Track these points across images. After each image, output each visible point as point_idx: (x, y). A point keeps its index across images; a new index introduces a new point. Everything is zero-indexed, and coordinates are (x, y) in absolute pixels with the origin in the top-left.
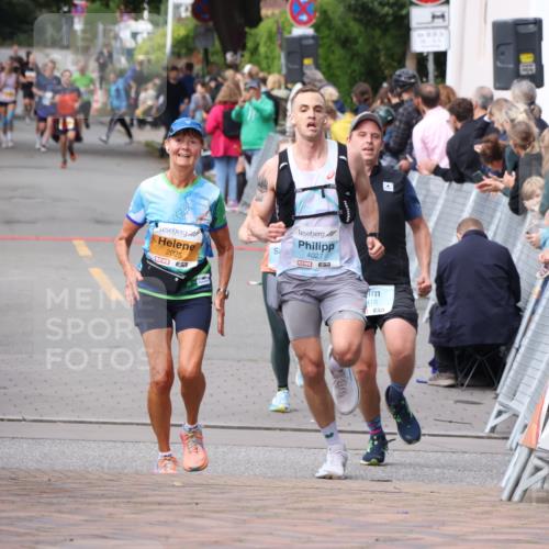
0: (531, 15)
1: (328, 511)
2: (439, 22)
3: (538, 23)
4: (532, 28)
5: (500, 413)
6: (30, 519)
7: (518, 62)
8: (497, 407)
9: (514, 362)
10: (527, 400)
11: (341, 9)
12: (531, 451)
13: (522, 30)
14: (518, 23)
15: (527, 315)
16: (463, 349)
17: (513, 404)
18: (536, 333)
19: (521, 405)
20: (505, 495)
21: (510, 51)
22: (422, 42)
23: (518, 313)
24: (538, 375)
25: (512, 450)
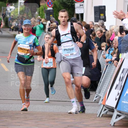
0: (103, 5)
2: (81, 6)
3: (105, 7)
4: (103, 8)
5: (97, 97)
7: (100, 16)
8: (96, 95)
9: (100, 85)
10: (103, 94)
11: (59, 3)
12: (104, 105)
13: (101, 8)
15: (103, 74)
17: (100, 95)
19: (101, 95)
20: (98, 116)
21: (98, 13)
22: (78, 11)
24: (105, 88)
25: (100, 105)
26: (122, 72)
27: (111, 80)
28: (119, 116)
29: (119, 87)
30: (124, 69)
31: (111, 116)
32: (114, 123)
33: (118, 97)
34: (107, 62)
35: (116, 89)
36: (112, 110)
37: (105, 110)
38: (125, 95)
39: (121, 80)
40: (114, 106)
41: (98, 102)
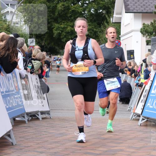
0: (132, 49)
1: (104, 122)
3: (133, 50)
4: (133, 51)
5: (129, 108)
6: (61, 124)
7: (131, 56)
8: (129, 107)
9: (131, 100)
10: (133, 106)
12: (134, 113)
14: (130, 51)
16: (124, 98)
17: (131, 106)
18: (134, 96)
19: (132, 106)
20: (130, 119)
21: (129, 55)
23: (132, 93)
24: (135, 102)
25: (131, 113)
26: (145, 92)
27: (138, 97)
28: (144, 119)
29: (143, 101)
30: (146, 90)
31: (138, 120)
32: (141, 124)
33: (142, 108)
35: (141, 102)
36: (139, 116)
38: (147, 106)
39: (144, 96)
40: (140, 113)
41: (130, 111)
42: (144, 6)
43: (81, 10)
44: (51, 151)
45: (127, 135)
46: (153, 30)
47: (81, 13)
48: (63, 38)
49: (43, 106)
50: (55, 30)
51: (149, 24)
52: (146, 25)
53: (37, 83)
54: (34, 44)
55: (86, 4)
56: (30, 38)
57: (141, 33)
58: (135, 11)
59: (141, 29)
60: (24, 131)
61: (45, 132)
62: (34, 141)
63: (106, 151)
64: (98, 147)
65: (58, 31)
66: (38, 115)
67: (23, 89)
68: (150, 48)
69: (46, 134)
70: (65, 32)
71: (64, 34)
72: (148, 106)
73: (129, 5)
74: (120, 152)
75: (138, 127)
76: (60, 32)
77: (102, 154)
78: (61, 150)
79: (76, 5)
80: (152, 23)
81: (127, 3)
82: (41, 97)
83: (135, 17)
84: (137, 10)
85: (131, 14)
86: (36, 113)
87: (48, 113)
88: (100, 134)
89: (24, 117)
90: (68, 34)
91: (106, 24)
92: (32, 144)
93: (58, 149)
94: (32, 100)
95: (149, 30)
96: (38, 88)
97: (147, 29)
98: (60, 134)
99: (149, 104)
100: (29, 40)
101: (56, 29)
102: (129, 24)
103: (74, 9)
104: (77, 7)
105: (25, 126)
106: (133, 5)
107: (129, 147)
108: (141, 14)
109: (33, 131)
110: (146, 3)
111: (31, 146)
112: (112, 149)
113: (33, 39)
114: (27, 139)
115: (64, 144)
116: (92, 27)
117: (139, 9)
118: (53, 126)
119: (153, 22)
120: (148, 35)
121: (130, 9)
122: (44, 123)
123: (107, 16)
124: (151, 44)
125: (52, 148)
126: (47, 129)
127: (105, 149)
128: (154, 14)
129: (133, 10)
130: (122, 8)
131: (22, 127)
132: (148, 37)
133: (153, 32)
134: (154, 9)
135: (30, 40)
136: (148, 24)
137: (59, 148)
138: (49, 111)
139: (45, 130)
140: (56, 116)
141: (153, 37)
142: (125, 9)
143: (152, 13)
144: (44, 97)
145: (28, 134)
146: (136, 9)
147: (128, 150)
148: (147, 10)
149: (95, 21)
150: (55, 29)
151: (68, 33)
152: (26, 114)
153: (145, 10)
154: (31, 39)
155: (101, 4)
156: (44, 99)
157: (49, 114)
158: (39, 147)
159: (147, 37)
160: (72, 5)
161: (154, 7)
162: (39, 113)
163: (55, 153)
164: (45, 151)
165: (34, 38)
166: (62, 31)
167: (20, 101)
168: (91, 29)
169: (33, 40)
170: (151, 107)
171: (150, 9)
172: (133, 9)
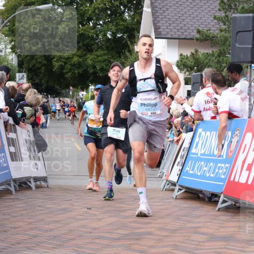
5: (160, 173)
6: (63, 195)
8: (160, 171)
9: (163, 162)
10: (166, 170)
12: (167, 180)
15: (166, 152)
17: (163, 171)
18: (168, 156)
19: (165, 171)
20: (162, 190)
24: (168, 165)
25: (163, 180)
26: (183, 150)
27: (173, 157)
28: (181, 190)
29: (180, 164)
30: (184, 148)
31: (173, 190)
32: (176, 196)
33: (179, 173)
34: (170, 141)
35: (177, 165)
36: (174, 185)
37: (168, 184)
38: (185, 171)
39: (182, 157)
40: (176, 181)
41: (162, 178)
42: (182, 29)
43: (93, 33)
44: (49, 234)
45: (158, 212)
46: (195, 63)
47: (92, 37)
48: (67, 73)
49: (37, 169)
50: (55, 61)
51: (189, 55)
52: (184, 56)
53: (29, 136)
54: (25, 80)
55: (100, 24)
56: (19, 72)
57: (177, 68)
58: (169, 36)
59: (178, 62)
60: (10, 205)
61: (40, 206)
62: (23, 219)
63: (127, 235)
64: (116, 229)
65: (60, 63)
66: (30, 182)
67: (9, 145)
68: (190, 89)
69: (42, 210)
70: (70, 65)
71: (69, 67)
72: (187, 170)
73: (161, 27)
74: (147, 237)
75: (172, 200)
76: (63, 64)
77: (122, 239)
78: (63, 232)
79: (86, 26)
80: (193, 54)
81: (158, 24)
82: (34, 157)
83: (169, 44)
84: (172, 35)
85: (164, 40)
86: (27, 180)
87: (44, 179)
88: (119, 210)
89: (10, 185)
90: (73, 67)
91: (128, 54)
92: (20, 224)
93: (60, 231)
94: (22, 161)
95: (189, 63)
96: (31, 144)
97: (185, 62)
98: (62, 210)
99: (187, 169)
100: (17, 75)
101: (57, 60)
102: (161, 54)
103: (82, 31)
104: (87, 29)
105: (11, 199)
106: (166, 27)
107: (160, 229)
108: (177, 40)
109: (22, 206)
110: (185, 25)
111: (20, 227)
112: (137, 231)
113: (23, 74)
114: (14, 217)
115: (67, 224)
116: (109, 58)
117: (174, 33)
118: (51, 198)
119: (193, 52)
120: (188, 71)
121: (162, 33)
122: (38, 194)
123: (129, 43)
124: (192, 84)
125: (51, 230)
126: (42, 202)
127: (126, 232)
128: (195, 40)
129: (166, 35)
130: (151, 32)
131: (7, 199)
132: (187, 73)
133: (194, 67)
134: (196, 33)
135: (19, 75)
136: (187, 55)
137: (61, 229)
138: (46, 177)
139: (41, 204)
140: (55, 184)
141: (194, 73)
142: (155, 34)
143: (193, 39)
144: (39, 157)
145: (16, 210)
146: (170, 33)
147: (158, 233)
148: (187, 35)
149: (113, 49)
150: (55, 59)
151: (74, 65)
152: (13, 181)
153: (182, 34)
154: (21, 74)
155: (122, 25)
156: (39, 160)
157: (47, 182)
158: (32, 229)
159: (185, 73)
160: (80, 25)
161: (195, 31)
162: (32, 180)
163: (54, 237)
164: (40, 234)
165: (24, 72)
166: (65, 63)
167: (5, 163)
168: (107, 60)
169: (23, 76)
170: (191, 172)
171: (190, 34)
172: (166, 33)
